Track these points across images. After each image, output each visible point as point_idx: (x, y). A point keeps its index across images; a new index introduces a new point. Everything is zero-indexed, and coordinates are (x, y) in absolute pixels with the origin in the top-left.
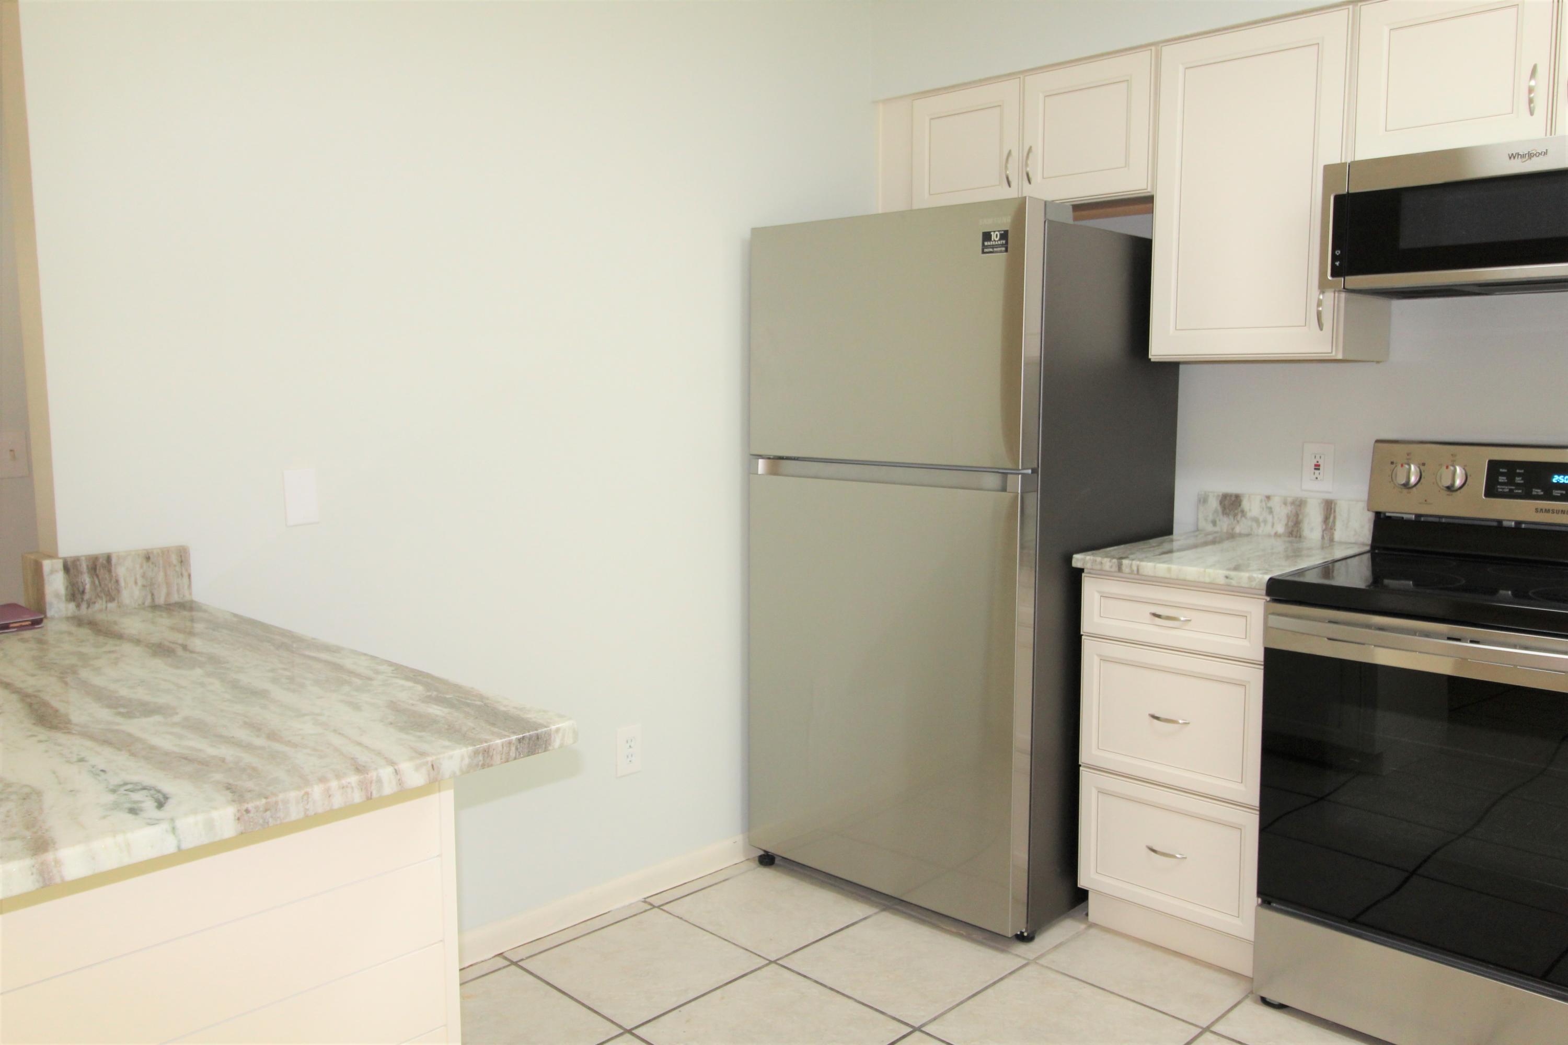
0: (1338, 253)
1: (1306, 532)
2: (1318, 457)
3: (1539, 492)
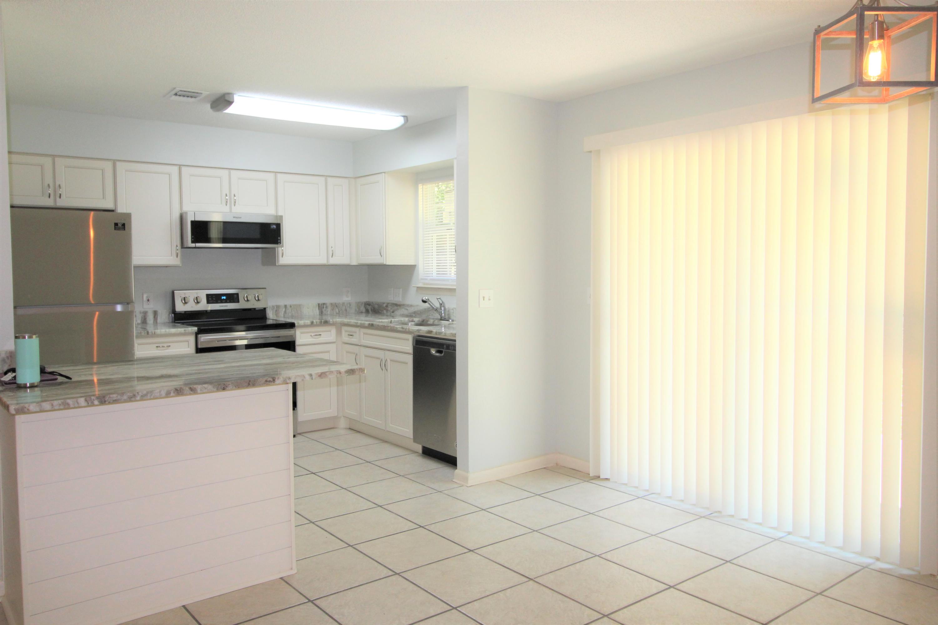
0: (193, 237)
1: (148, 321)
2: (148, 297)
3: (220, 301)
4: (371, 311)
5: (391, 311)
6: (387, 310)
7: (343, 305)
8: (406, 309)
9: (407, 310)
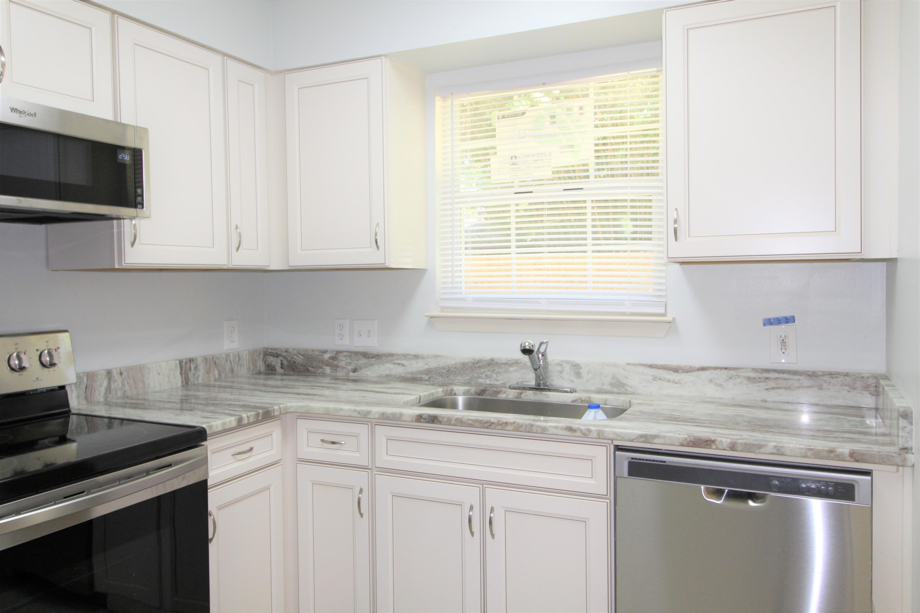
4: (282, 368)
5: (349, 368)
6: (335, 367)
7: (227, 360)
8: (399, 364)
9: (403, 365)
